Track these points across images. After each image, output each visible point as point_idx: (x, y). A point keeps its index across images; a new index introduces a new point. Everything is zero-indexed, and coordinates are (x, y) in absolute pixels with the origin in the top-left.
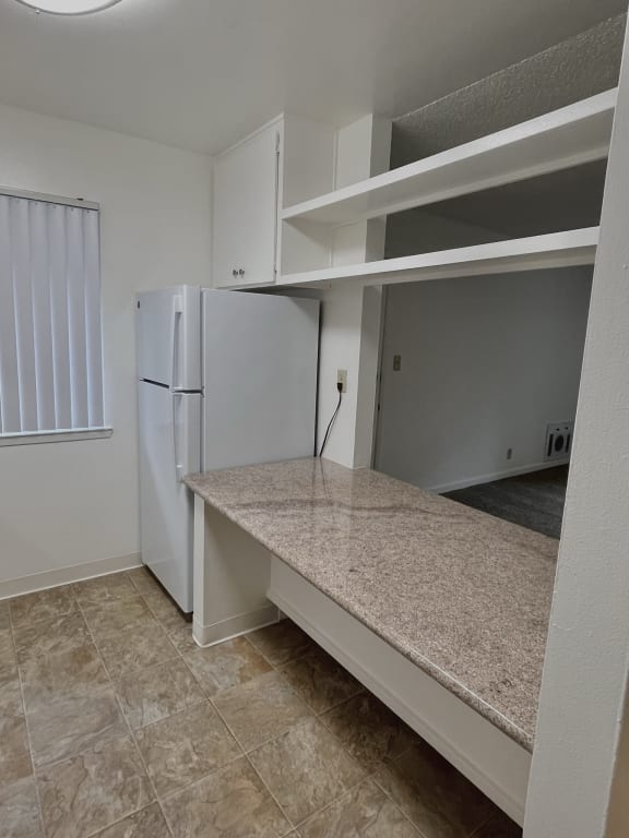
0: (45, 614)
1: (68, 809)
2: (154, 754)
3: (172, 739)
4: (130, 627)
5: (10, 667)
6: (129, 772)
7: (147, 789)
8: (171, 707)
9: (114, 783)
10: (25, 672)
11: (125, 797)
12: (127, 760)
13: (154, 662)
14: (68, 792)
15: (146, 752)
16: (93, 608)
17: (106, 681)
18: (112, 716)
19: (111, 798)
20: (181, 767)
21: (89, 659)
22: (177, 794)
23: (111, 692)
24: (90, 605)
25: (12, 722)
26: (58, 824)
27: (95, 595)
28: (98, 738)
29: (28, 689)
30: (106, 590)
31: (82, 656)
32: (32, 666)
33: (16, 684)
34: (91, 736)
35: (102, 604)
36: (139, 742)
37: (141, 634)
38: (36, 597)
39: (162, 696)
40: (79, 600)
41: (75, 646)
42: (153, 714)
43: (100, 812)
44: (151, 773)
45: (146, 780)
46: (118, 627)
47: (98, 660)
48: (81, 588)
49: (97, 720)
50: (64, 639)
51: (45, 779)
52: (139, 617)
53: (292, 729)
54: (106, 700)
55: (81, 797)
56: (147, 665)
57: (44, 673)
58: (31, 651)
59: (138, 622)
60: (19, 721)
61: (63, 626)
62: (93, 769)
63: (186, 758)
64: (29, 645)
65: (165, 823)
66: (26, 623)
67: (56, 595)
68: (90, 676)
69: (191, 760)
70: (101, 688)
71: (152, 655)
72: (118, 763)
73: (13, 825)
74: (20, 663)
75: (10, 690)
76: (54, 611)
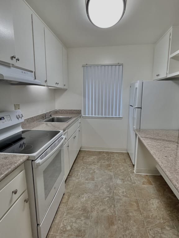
0: (104, 156)
1: (98, 189)
2: (117, 189)
3: (121, 188)
4: (120, 164)
5: (96, 163)
6: (111, 189)
7: (113, 194)
8: (124, 182)
9: (107, 189)
10: (98, 165)
11: (109, 193)
12: (111, 187)
13: (123, 172)
14: (99, 187)
15: (115, 188)
16: (114, 158)
17: (112, 172)
18: (111, 178)
19: (106, 192)
20: (121, 194)
21: (110, 166)
22: (119, 198)
23: (112, 174)
24: (113, 157)
25: (93, 172)
26: (96, 190)
27: (115, 155)
28: (107, 181)
29: (97, 168)
30: (118, 155)
31: (109, 165)
32: (99, 164)
33: (96, 166)
34: (106, 180)
35: (116, 157)
36: (114, 185)
37: (122, 166)
38: (104, 152)
39: (122, 179)
40: (111, 155)
41: (108, 163)
42: (119, 182)
43: (103, 193)
44: (115, 191)
45: (114, 192)
46: (118, 163)
47: (111, 167)
48: (112, 153)
49: (108, 178)
50: (106, 161)
51: (96, 183)
52: (123, 162)
53: (152, 200)
54: (111, 175)
55: (101, 189)
56: (121, 172)
57: (101, 166)
58: (100, 162)
59: (122, 163)
60: (95, 172)
61: (107, 159)
62: (104, 185)
63: (123, 192)
64: (100, 160)
65: (115, 201)
66: (100, 156)
67: (107, 153)
68: (109, 170)
69: (124, 193)
70: (110, 173)
71: (123, 171)
72: (109, 187)
73: (89, 187)
74: (97, 163)
75: (94, 166)
76: (106, 156)
